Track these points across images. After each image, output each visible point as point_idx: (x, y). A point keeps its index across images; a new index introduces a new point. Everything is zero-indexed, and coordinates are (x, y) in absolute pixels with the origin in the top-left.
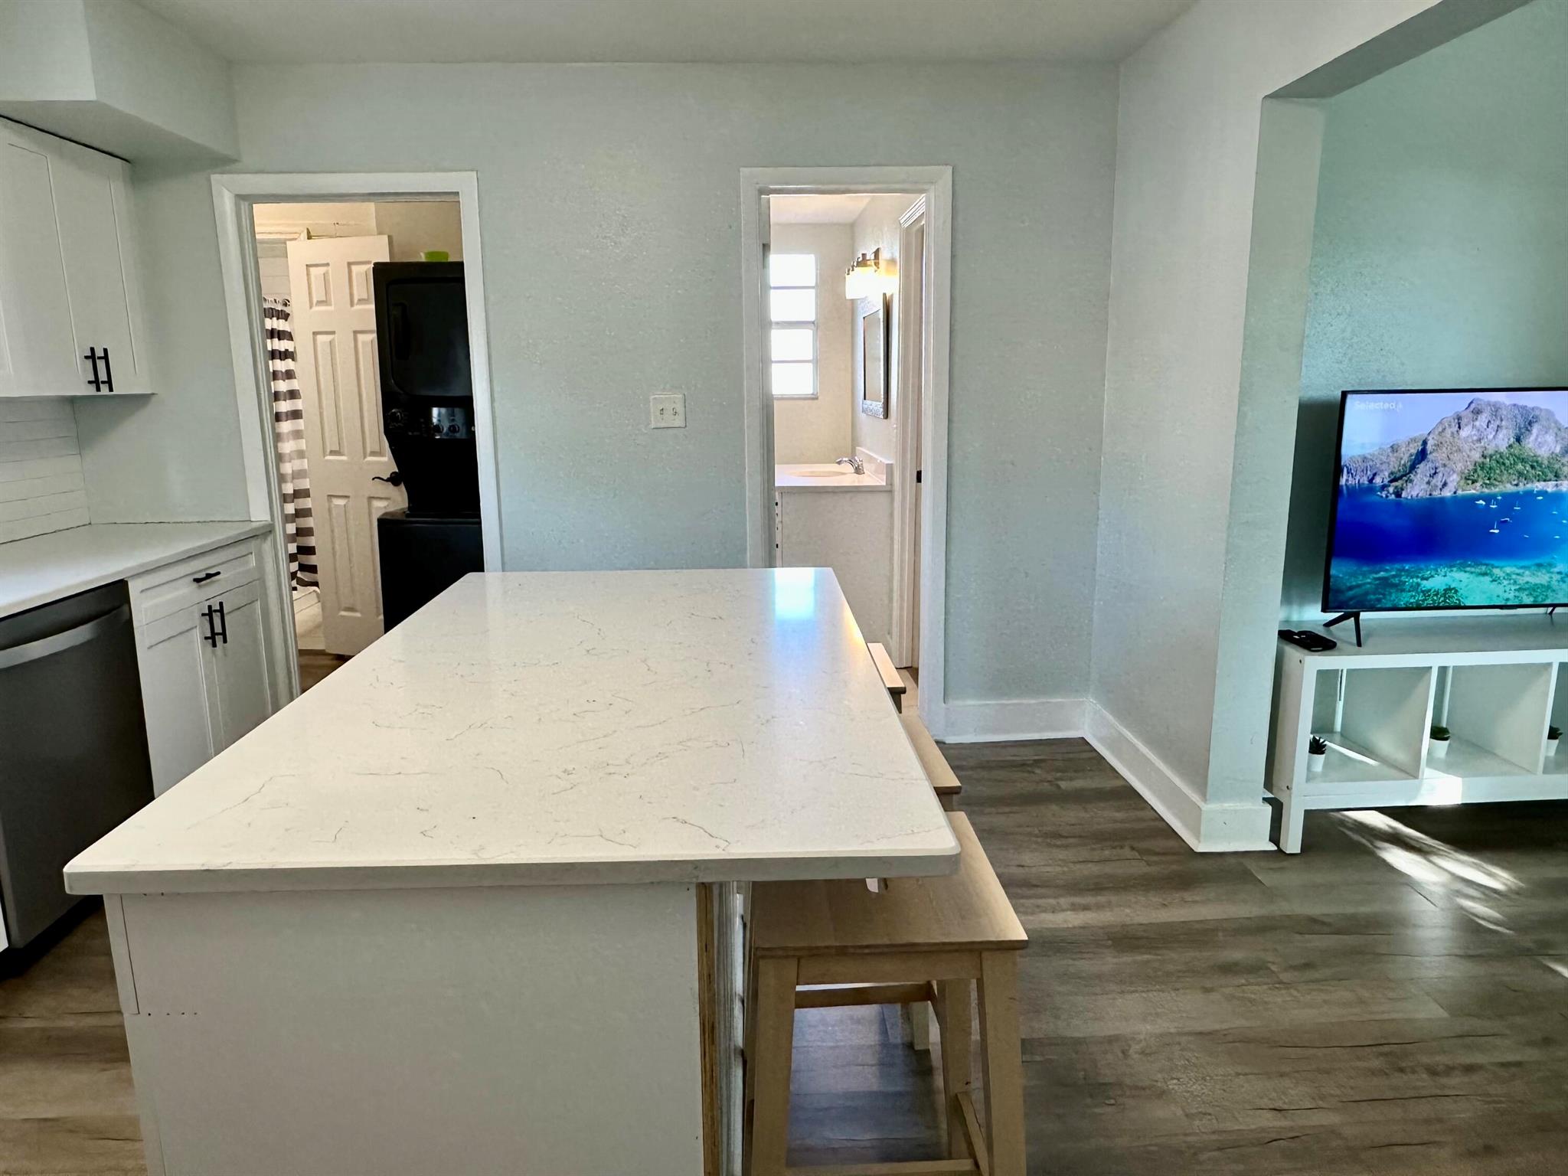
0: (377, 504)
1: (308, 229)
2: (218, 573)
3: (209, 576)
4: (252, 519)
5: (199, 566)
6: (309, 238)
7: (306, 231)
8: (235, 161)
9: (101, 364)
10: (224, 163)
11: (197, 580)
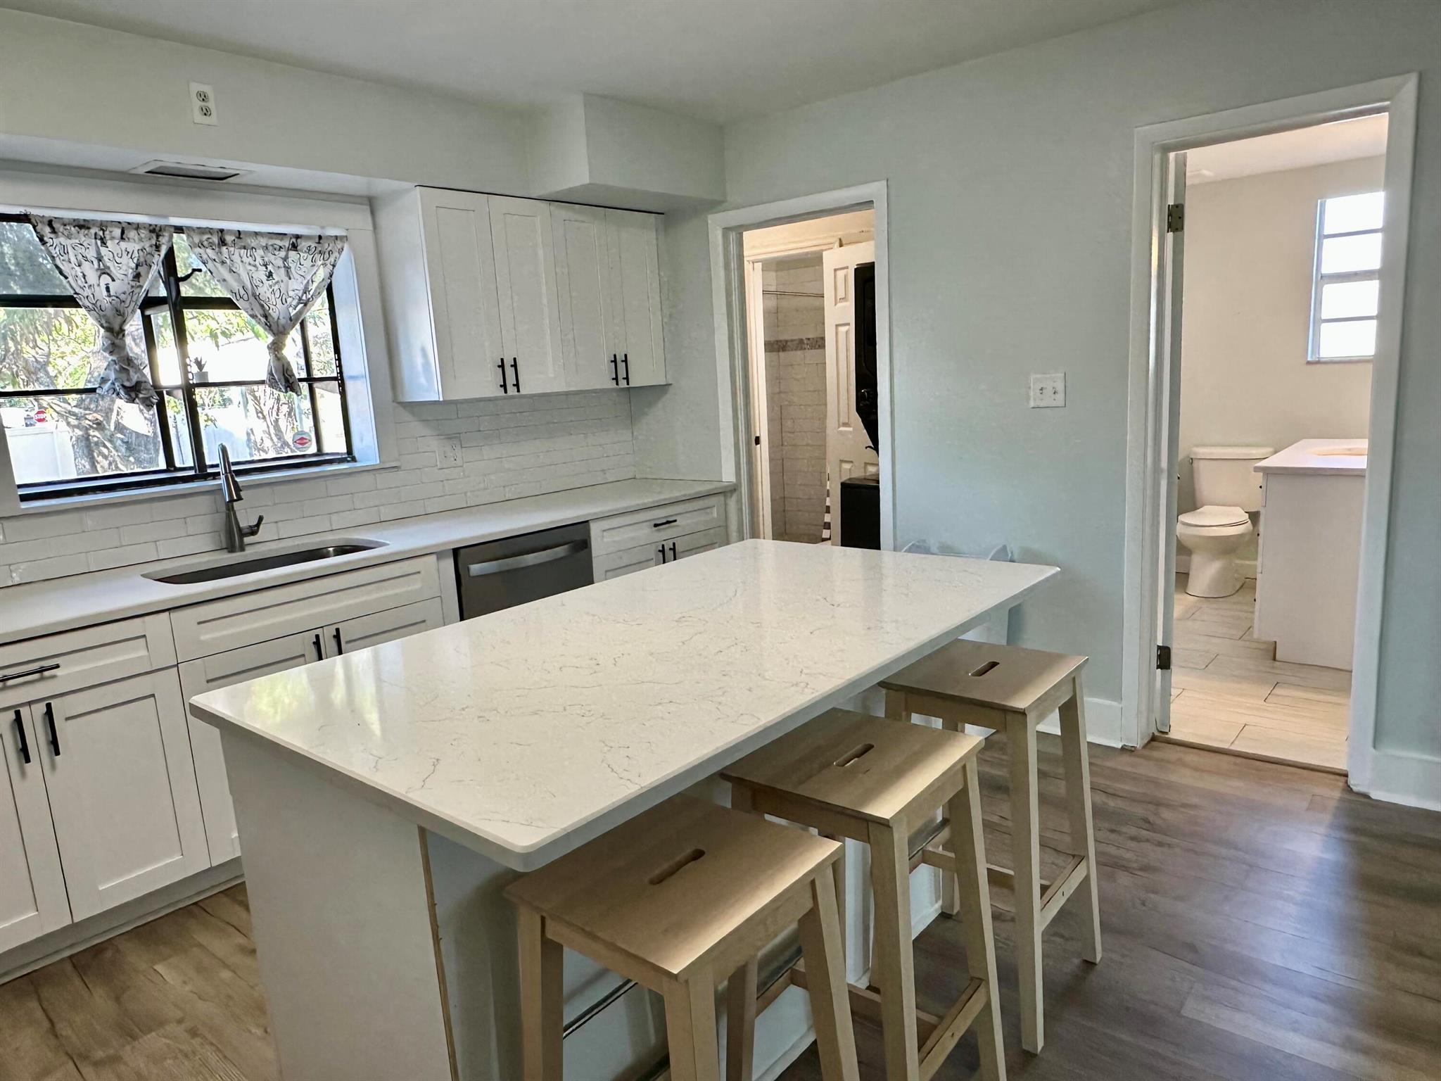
0: (846, 466)
1: (840, 240)
2: (675, 521)
3: (668, 522)
4: (724, 480)
5: (661, 514)
6: (841, 245)
7: (838, 240)
8: (721, 202)
9: (621, 366)
10: (715, 205)
11: (656, 525)
